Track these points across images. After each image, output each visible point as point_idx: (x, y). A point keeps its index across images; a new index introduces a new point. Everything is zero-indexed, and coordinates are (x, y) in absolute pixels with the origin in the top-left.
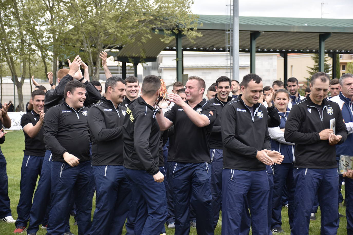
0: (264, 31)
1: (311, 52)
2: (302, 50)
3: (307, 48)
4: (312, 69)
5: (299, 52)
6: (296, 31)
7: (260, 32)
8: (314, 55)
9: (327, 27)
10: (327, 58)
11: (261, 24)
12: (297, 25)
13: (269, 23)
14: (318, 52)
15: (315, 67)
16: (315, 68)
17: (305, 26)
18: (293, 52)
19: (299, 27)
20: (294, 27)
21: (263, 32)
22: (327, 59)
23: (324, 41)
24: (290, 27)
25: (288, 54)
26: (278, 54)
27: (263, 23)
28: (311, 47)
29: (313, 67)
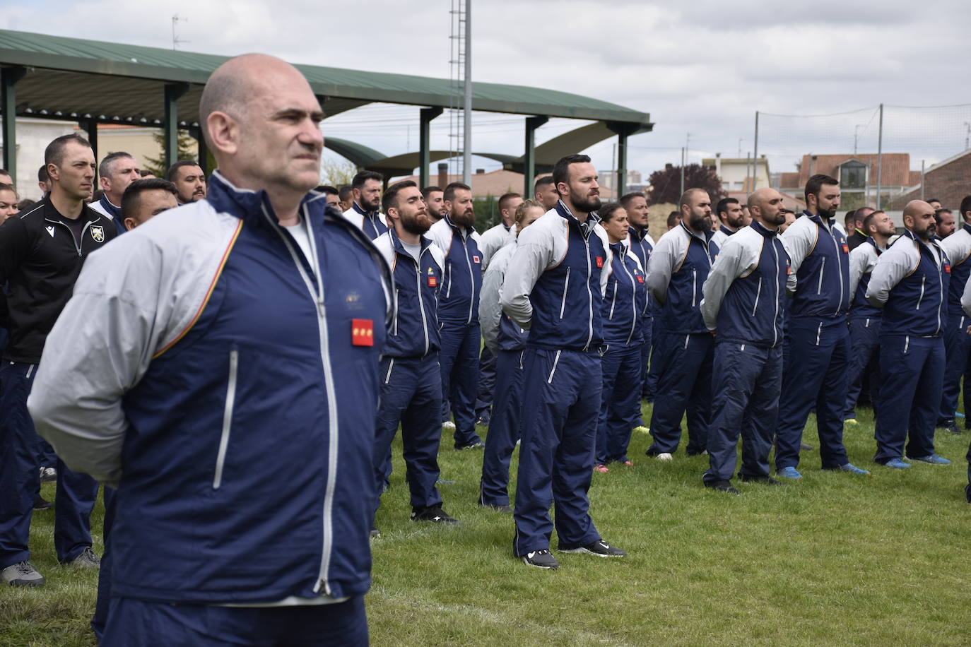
0: (36, 67)
1: (151, 124)
2: (130, 119)
3: (142, 115)
4: (156, 162)
5: (123, 122)
6: (110, 72)
7: (25, 69)
8: (159, 131)
9: (181, 70)
10: (187, 139)
11: (26, 49)
12: (113, 58)
13: (46, 48)
14: (165, 125)
15: (161, 158)
16: (161, 161)
17: (133, 64)
18: (109, 121)
19: (118, 64)
20: (106, 63)
21: (33, 69)
22: (187, 142)
23: (175, 99)
24: (95, 62)
25: (99, 127)
26: (76, 123)
27: (31, 48)
28: (152, 113)
29: (157, 158)
